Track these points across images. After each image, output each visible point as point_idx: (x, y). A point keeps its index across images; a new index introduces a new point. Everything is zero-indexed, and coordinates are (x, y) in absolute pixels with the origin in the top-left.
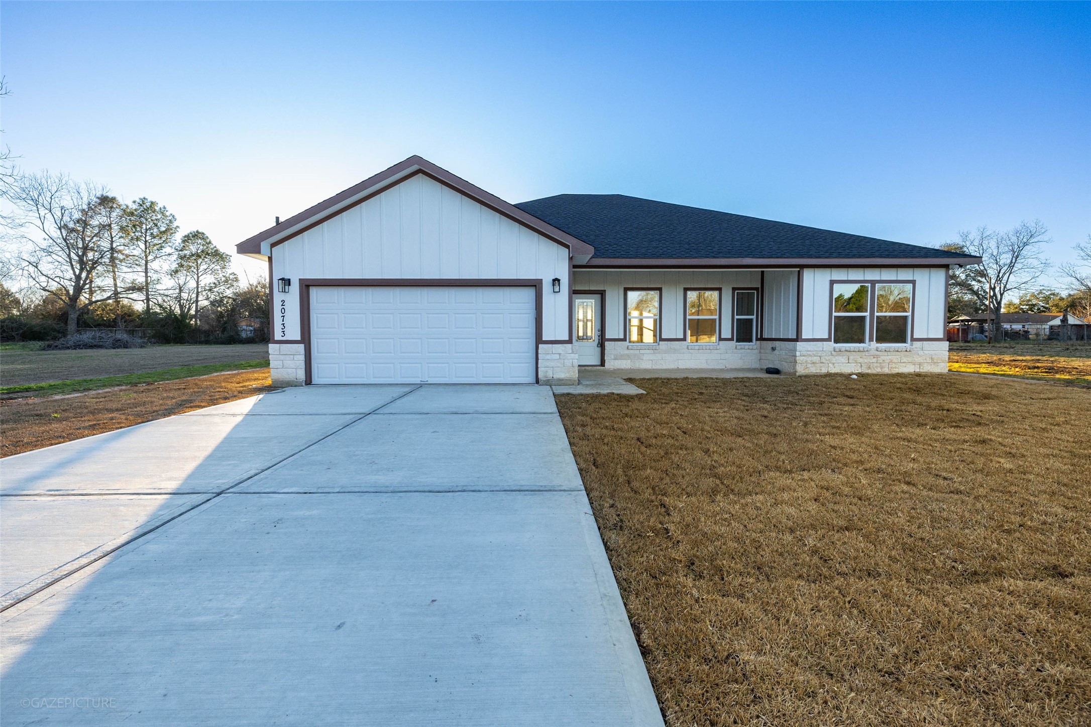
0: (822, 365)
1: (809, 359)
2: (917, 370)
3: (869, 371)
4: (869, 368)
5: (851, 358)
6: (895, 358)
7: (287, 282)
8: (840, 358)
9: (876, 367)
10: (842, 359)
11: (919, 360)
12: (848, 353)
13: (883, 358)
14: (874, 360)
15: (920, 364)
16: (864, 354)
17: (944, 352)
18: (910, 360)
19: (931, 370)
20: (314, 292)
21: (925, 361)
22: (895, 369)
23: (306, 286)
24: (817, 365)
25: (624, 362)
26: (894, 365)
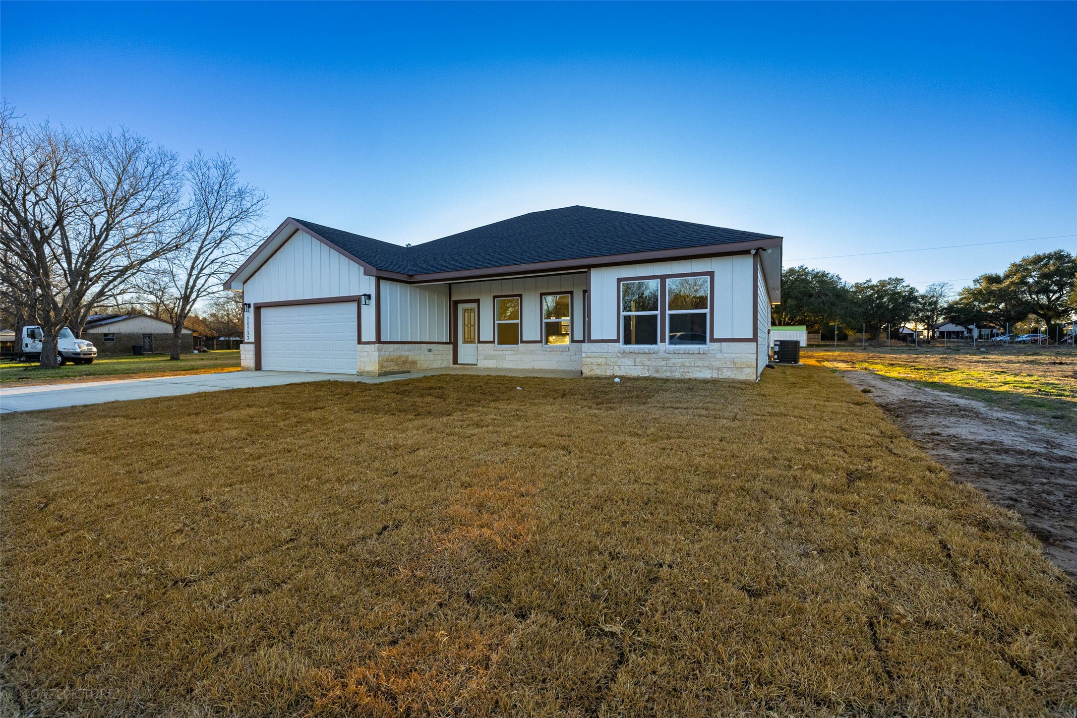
0: (606, 367)
1: (595, 361)
2: (715, 376)
3: (658, 375)
4: (658, 371)
5: (638, 360)
6: (687, 361)
7: (249, 305)
8: (626, 360)
9: (666, 371)
10: (629, 362)
11: (717, 364)
12: (634, 355)
13: (673, 361)
14: (663, 363)
15: (718, 369)
16: (652, 356)
17: (749, 356)
18: (706, 364)
19: (733, 377)
20: (263, 311)
21: (724, 365)
22: (687, 374)
23: (258, 308)
24: (603, 367)
25: (491, 361)
26: (686, 370)
